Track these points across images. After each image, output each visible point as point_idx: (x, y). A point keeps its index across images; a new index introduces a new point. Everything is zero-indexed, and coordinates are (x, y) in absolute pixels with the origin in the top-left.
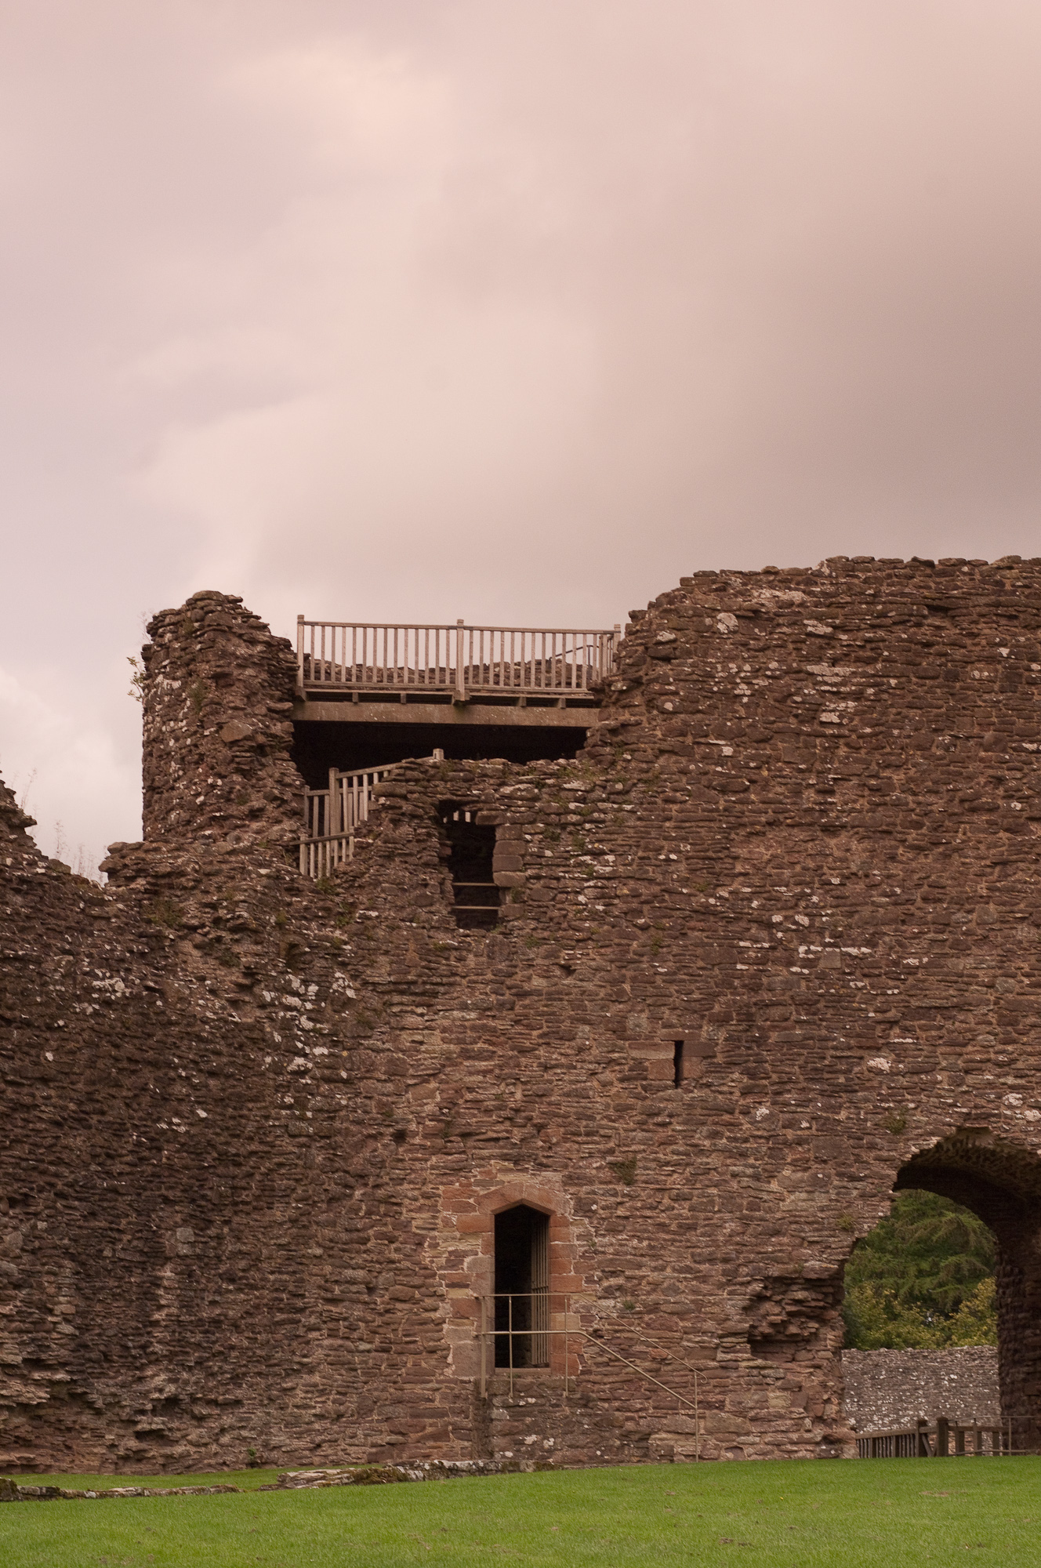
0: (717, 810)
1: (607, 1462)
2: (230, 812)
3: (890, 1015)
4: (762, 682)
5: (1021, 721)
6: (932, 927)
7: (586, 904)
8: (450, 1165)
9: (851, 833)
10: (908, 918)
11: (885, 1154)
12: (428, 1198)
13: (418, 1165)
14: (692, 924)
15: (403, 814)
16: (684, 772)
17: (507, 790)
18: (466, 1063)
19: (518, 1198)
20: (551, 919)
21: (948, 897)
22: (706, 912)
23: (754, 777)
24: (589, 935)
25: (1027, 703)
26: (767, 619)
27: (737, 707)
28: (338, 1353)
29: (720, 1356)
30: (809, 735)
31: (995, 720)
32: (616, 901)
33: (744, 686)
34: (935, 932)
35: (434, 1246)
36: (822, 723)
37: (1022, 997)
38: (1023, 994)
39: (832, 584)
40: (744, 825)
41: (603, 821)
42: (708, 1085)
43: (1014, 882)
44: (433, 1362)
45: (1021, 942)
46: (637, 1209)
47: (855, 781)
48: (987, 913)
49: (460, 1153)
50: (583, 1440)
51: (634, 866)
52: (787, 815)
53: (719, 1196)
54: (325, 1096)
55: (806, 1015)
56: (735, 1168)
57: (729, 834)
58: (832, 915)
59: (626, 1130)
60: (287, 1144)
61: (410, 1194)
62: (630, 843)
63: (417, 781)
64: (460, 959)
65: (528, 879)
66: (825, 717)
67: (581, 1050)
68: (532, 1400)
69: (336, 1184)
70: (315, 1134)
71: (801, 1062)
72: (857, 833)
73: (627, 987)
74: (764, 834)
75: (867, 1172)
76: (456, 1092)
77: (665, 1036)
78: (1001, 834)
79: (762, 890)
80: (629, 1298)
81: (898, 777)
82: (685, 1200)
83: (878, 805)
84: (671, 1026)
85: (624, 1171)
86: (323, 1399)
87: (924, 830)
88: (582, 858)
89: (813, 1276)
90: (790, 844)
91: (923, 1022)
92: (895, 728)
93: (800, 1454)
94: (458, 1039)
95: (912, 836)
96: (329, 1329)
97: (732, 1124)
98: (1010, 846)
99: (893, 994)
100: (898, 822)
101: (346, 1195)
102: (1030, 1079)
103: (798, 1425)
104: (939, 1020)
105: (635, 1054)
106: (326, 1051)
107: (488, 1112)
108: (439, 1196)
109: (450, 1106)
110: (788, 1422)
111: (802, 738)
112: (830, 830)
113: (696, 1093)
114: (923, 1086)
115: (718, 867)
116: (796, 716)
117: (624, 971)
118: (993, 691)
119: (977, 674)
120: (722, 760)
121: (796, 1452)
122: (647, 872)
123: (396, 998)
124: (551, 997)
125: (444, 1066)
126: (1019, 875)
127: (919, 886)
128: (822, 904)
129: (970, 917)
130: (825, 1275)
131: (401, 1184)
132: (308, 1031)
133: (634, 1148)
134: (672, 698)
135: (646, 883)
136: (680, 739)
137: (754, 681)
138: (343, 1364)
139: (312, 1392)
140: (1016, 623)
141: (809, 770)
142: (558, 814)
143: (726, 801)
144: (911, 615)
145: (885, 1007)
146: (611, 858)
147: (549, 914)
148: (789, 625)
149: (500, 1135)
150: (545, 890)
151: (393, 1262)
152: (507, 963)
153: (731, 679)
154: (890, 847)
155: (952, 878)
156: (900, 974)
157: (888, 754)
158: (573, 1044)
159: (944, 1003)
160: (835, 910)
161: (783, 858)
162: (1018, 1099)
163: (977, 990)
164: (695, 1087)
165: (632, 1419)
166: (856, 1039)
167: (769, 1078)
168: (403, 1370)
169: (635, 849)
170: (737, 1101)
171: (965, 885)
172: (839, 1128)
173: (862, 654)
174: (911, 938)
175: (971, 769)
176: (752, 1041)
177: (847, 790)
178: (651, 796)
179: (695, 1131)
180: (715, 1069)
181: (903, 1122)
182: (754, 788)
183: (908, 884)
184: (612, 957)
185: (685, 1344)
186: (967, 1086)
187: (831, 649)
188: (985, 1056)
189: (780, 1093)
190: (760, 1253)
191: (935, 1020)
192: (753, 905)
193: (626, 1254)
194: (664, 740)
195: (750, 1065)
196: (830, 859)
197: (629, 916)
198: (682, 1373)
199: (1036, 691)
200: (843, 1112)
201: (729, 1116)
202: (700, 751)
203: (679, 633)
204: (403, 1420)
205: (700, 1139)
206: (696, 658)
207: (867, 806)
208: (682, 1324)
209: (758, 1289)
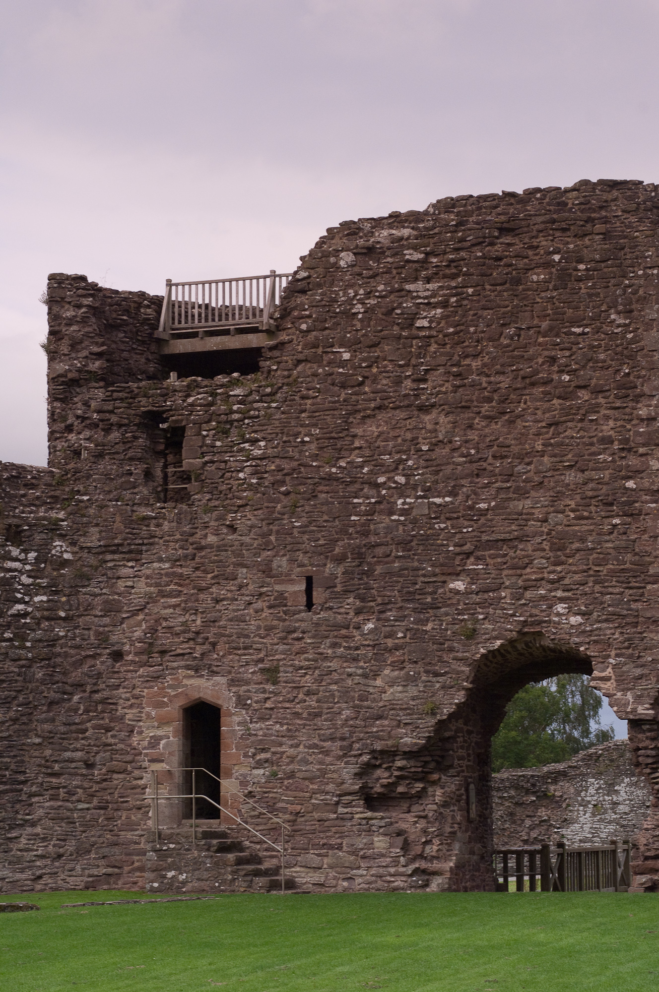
0: (338, 401)
1: (222, 891)
3: (465, 548)
4: (373, 302)
5: (571, 311)
6: (500, 478)
7: (245, 479)
8: (151, 674)
9: (440, 409)
10: (482, 472)
11: (460, 655)
12: (137, 698)
13: (129, 675)
14: (320, 488)
15: (112, 425)
16: (315, 375)
17: (191, 400)
18: (162, 600)
19: (197, 697)
20: (221, 492)
21: (512, 454)
22: (330, 478)
23: (366, 374)
24: (247, 502)
25: (576, 296)
26: (380, 253)
27: (354, 322)
28: (58, 811)
29: (341, 810)
30: (406, 338)
31: (550, 312)
32: (266, 475)
33: (360, 306)
34: (502, 482)
35: (141, 733)
36: (418, 328)
37: (567, 528)
38: (569, 526)
39: (433, 220)
41: (258, 417)
42: (331, 608)
43: (563, 438)
44: (139, 816)
45: (568, 485)
46: (280, 702)
47: (441, 370)
48: (542, 463)
49: (158, 665)
50: (206, 875)
51: (279, 449)
52: (389, 401)
53: (339, 691)
54: (44, 630)
55: (403, 551)
57: (348, 418)
58: (423, 474)
59: (272, 644)
60: (9, 666)
61: (123, 696)
62: (277, 431)
63: (121, 399)
64: (158, 525)
65: (207, 462)
66: (419, 323)
67: (240, 587)
68: (172, 846)
69: (55, 692)
70: (34, 658)
71: (399, 587)
72: (443, 410)
73: (273, 538)
74: (374, 416)
75: (447, 669)
76: (156, 621)
77: (299, 573)
78: (555, 401)
79: (371, 459)
80: (275, 768)
81: (475, 364)
82: (313, 694)
83: (459, 387)
84: (303, 566)
85: (271, 674)
86: (44, 844)
87: (494, 404)
88: (242, 446)
89: (407, 749)
90: (394, 422)
91: (492, 552)
92: (471, 326)
93: (396, 884)
94: (156, 583)
95: (485, 408)
96: (50, 795)
97: (347, 637)
98: (561, 410)
99: (468, 532)
100: (475, 399)
101: (64, 700)
102: (575, 592)
103: (396, 863)
104: (505, 549)
105: (278, 587)
106: (45, 598)
107: (176, 634)
108: (144, 697)
109: (152, 631)
110: (388, 859)
111: (402, 341)
112: (424, 409)
113: (323, 615)
114: (490, 601)
115: (339, 444)
116: (398, 324)
117: (271, 527)
118: (548, 290)
119: (535, 278)
120: (343, 364)
121: (393, 882)
122: (288, 452)
123: (109, 557)
124: (221, 548)
125: (148, 603)
126: (568, 433)
127: (490, 447)
128: (415, 466)
129: (529, 468)
130: (415, 749)
131: (118, 689)
132: (29, 585)
133: (277, 657)
134: (307, 320)
135: (287, 460)
136: (313, 350)
137: (366, 302)
138: (63, 819)
139: (35, 839)
140: (568, 233)
141: (407, 365)
142: (227, 414)
143: (346, 394)
144: (485, 237)
145: (462, 542)
146: (262, 444)
147: (220, 488)
148: (393, 256)
149: (185, 651)
150: (216, 471)
151: (110, 745)
152: (190, 526)
153: (350, 301)
154: (468, 418)
155: (515, 439)
156: (474, 516)
157: (467, 346)
158: (236, 582)
159: (507, 536)
160: (425, 470)
161: (389, 433)
162: (565, 608)
163: (533, 525)
164: (321, 610)
165: (275, 857)
166: (440, 568)
167: (375, 601)
168: (119, 822)
169: (280, 435)
170: (351, 619)
171: (525, 443)
172: (426, 637)
173: (447, 271)
174: (482, 488)
175: (531, 353)
176: (363, 574)
177: (436, 378)
178: (291, 395)
179: (321, 643)
180: (335, 596)
181: (474, 630)
182: (368, 382)
183: (482, 446)
184: (262, 517)
185: (313, 801)
186: (526, 600)
187: (425, 271)
188: (540, 576)
189: (383, 612)
190: (368, 733)
191: (501, 550)
192: (364, 471)
193: (271, 735)
194: (301, 352)
195: (361, 591)
196: (424, 431)
197: (275, 485)
198: (313, 823)
199: (582, 286)
200: (429, 624)
201: (345, 631)
202: (326, 358)
203: (312, 271)
204: (118, 858)
205: (324, 649)
206: (325, 289)
207: (450, 388)
208: (311, 787)
209: (366, 760)
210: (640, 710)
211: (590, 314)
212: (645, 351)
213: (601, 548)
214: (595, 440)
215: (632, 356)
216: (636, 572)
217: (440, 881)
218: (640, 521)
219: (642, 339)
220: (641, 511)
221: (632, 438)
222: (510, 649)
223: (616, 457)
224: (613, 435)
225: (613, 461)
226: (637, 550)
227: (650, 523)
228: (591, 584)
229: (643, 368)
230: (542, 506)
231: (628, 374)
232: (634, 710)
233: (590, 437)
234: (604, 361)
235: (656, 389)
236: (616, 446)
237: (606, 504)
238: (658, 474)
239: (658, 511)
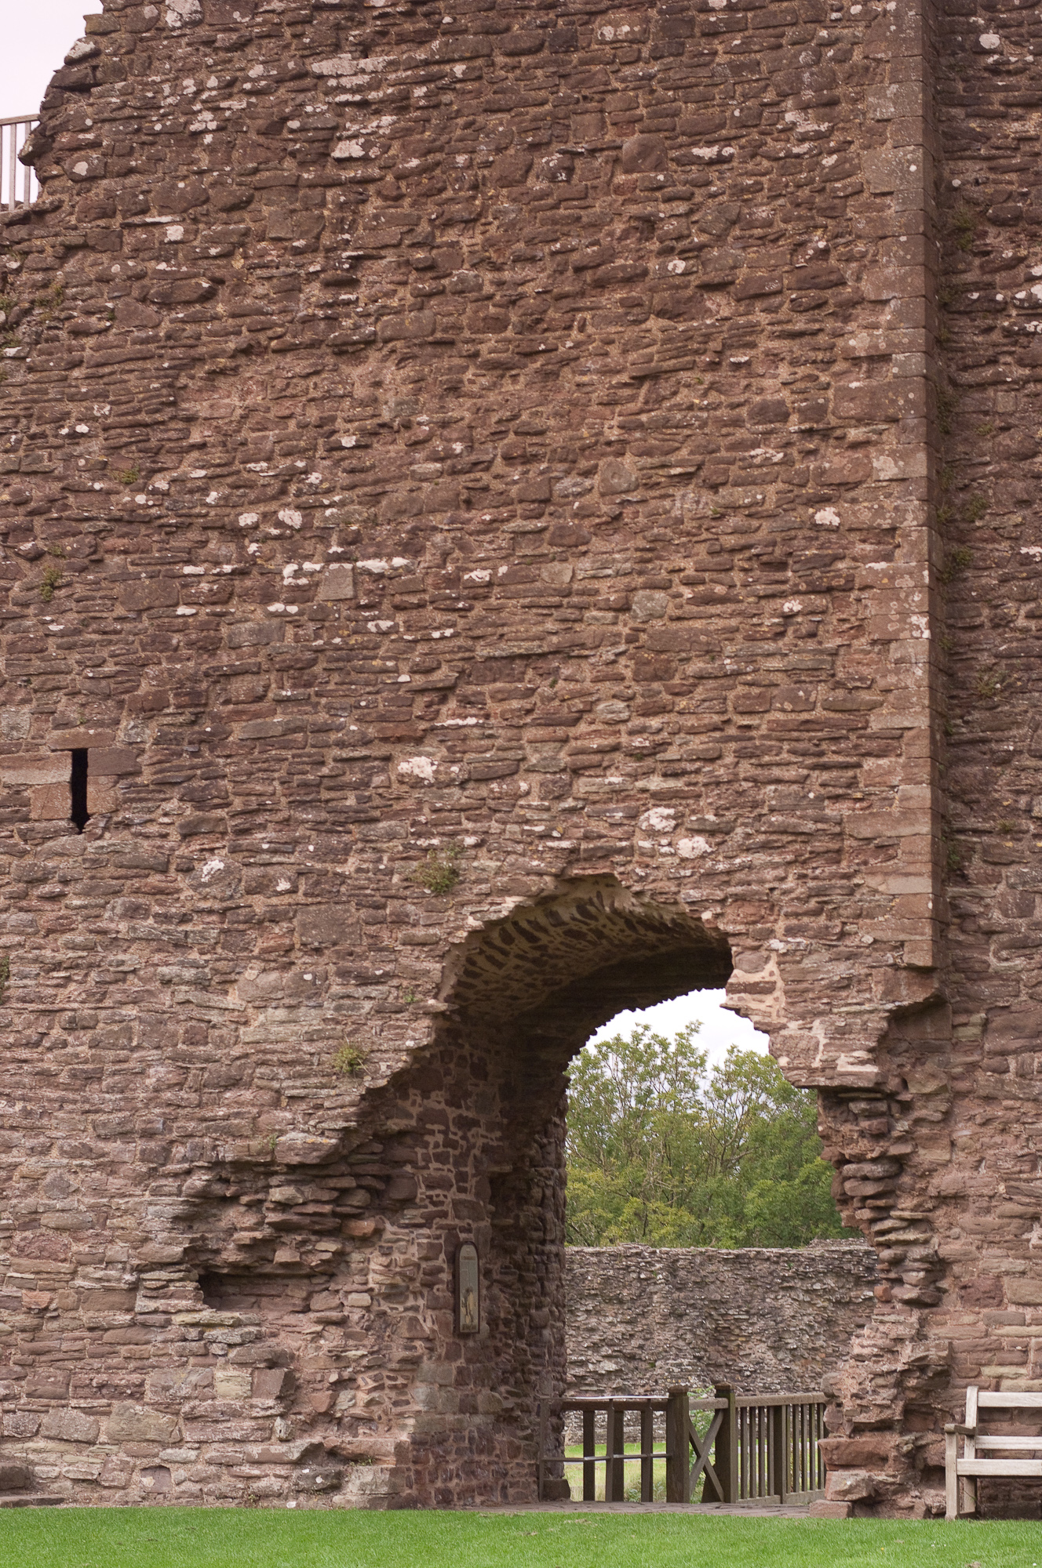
0: (154, 339)
3: (437, 676)
4: (237, 104)
5: (691, 106)
6: (519, 509)
9: (385, 351)
10: (477, 495)
11: (420, 932)
14: (111, 542)
16: (104, 279)
21: (548, 450)
22: (132, 519)
23: (218, 274)
25: (703, 72)
27: (195, 153)
29: (142, 1304)
30: (312, 186)
31: (642, 111)
33: (208, 116)
34: (525, 517)
36: (339, 161)
37: (675, 626)
38: (679, 619)
40: (201, 360)
42: (127, 825)
43: (669, 409)
45: (680, 521)
46: (9, 1047)
47: (390, 257)
48: (618, 472)
51: (21, 453)
52: (270, 333)
53: (141, 1020)
55: (294, 686)
57: (177, 377)
58: (342, 504)
62: (17, 412)
66: (341, 150)
71: (283, 773)
72: (393, 351)
74: (235, 370)
75: (389, 967)
77: (57, 742)
78: (654, 324)
79: (225, 471)
81: (469, 241)
82: (84, 1028)
83: (430, 295)
84: (67, 725)
87: (509, 333)
89: (296, 1160)
90: (279, 384)
91: (499, 685)
92: (459, 152)
93: (263, 1484)
95: (490, 345)
97: (161, 892)
98: (664, 342)
99: (443, 638)
100: (465, 322)
102: (693, 778)
103: (264, 1432)
104: (527, 680)
105: (8, 777)
110: (248, 1424)
111: (301, 193)
112: (349, 351)
113: (109, 839)
114: (492, 803)
115: (155, 437)
116: (293, 154)
118: (638, 60)
119: (608, 32)
120: (168, 250)
121: (258, 1478)
122: (40, 459)
126: (681, 396)
127: (498, 435)
128: (325, 485)
129: (588, 483)
130: (313, 1158)
133: (4, 940)
134: (90, 152)
135: (38, 479)
136: (102, 223)
137: (224, 105)
141: (312, 248)
143: (172, 321)
145: (429, 662)
153: (186, 107)
154: (450, 369)
155: (556, 414)
156: (457, 599)
157: (451, 200)
159: (534, 647)
160: (347, 494)
161: (268, 410)
162: (668, 817)
163: (596, 619)
164: (106, 829)
166: (379, 725)
167: (228, 805)
169: (24, 421)
170: (172, 849)
171: (580, 424)
172: (343, 889)
173: (408, 27)
174: (479, 533)
175: (598, 209)
176: (201, 742)
177: (377, 276)
178: (50, 328)
179: (103, 907)
180: (137, 796)
181: (454, 872)
182: (224, 292)
183: (480, 433)
185: (79, 1282)
186: (575, 799)
187: (357, 27)
188: (611, 741)
189: (246, 832)
190: (205, 1120)
191: (521, 680)
192: (209, 500)
194: (75, 228)
195: (195, 784)
196: (347, 403)
197: (11, 538)
198: (77, 1334)
199: (720, 48)
200: (351, 860)
201: (159, 877)
202: (129, 239)
203: (104, 41)
205: (111, 920)
206: (131, 79)
207: (410, 299)
208: (75, 1248)
209: (199, 1184)
210: (844, 1064)
211: (737, 113)
212: (866, 195)
213: (754, 671)
214: (744, 412)
215: (833, 208)
216: (839, 727)
217: (369, 1478)
218: (849, 604)
219: (859, 167)
220: (850, 580)
221: (831, 406)
222: (543, 921)
223: (794, 452)
224: (788, 400)
225: (787, 462)
226: (841, 675)
227: (872, 609)
228: (729, 759)
229: (859, 237)
230: (617, 574)
231: (824, 253)
232: (829, 1065)
233: (734, 406)
234: (769, 223)
235: (889, 285)
236: (794, 425)
237: (768, 566)
238: (896, 489)
239: (892, 578)
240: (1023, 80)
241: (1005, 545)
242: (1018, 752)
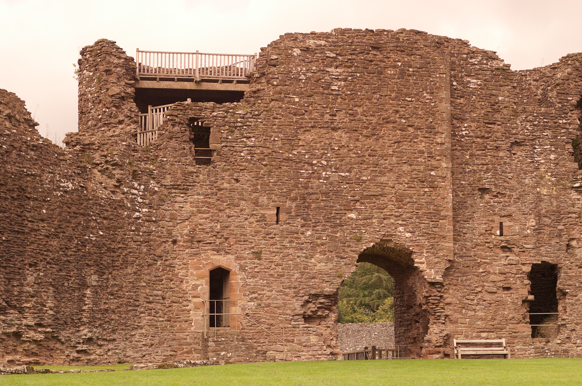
0: (293, 122)
1: (251, 362)
2: (111, 121)
3: (355, 198)
4: (310, 74)
5: (406, 90)
6: (372, 166)
7: (244, 156)
8: (193, 253)
9: (342, 130)
10: (363, 162)
11: (354, 249)
12: (185, 265)
13: (181, 252)
14: (283, 164)
15: (176, 122)
16: (280, 107)
17: (215, 114)
18: (199, 215)
19: (218, 265)
20: (231, 162)
21: (378, 155)
22: (288, 159)
23: (307, 110)
24: (245, 168)
25: (408, 83)
26: (312, 51)
27: (300, 83)
28: (151, 322)
29: (293, 323)
30: (327, 94)
31: (395, 89)
32: (255, 155)
33: (303, 76)
34: (373, 168)
35: (187, 282)
36: (332, 90)
37: (405, 192)
38: (405, 190)
39: (336, 38)
40: (303, 127)
41: (250, 126)
42: (289, 223)
43: (402, 149)
44: (187, 325)
45: (404, 171)
46: (262, 269)
47: (344, 111)
48: (392, 160)
49: (197, 248)
50: (242, 354)
52: (318, 124)
53: (293, 264)
54: (147, 227)
55: (325, 197)
56: (298, 254)
57: (297, 131)
58: (335, 161)
59: (258, 240)
60: (133, 245)
61: (178, 263)
62: (260, 134)
63: (181, 110)
64: (197, 176)
65: (224, 146)
66: (333, 88)
67: (241, 210)
68: (223, 339)
69: (151, 259)
70: (143, 241)
71: (323, 215)
72: (344, 131)
73: (259, 187)
74: (310, 131)
75: (347, 256)
76: (196, 225)
77: (273, 205)
78: (398, 131)
79: (309, 151)
80: (259, 302)
81: (360, 110)
82: (280, 265)
83: (352, 120)
84: (275, 202)
85: (258, 255)
86: (146, 339)
87: (369, 130)
88: (243, 139)
89: (327, 294)
90: (320, 134)
91: (368, 200)
92: (358, 92)
93: (322, 359)
94: (196, 206)
95: (365, 132)
96: (148, 313)
97: (297, 238)
98: (401, 136)
99: (357, 190)
100: (360, 126)
101: (155, 264)
102: (407, 222)
103: (321, 349)
104: (374, 200)
105: (262, 212)
106: (147, 210)
107: (207, 233)
108: (189, 264)
109: (193, 231)
110: (318, 347)
111: (324, 95)
112: (335, 129)
113: (284, 226)
114: (367, 224)
115: (293, 143)
116: (322, 87)
117: (258, 181)
118: (395, 78)
119: (389, 72)
120: (294, 103)
121: (320, 358)
122: (267, 144)
123: (173, 191)
124: (231, 190)
125: (191, 216)
126: (404, 147)
127: (367, 150)
128: (331, 157)
129: (386, 162)
130: (331, 293)
131: (175, 260)
132: (141, 203)
133: (261, 246)
134: (276, 80)
135: (266, 149)
136: (279, 95)
137: (307, 74)
138: (153, 326)
139: (142, 336)
140: (404, 53)
141: (327, 107)
142: (234, 123)
143: (296, 118)
144: (365, 50)
145: (354, 195)
146: (253, 139)
147: (230, 160)
148: (320, 53)
149: (212, 242)
150: (229, 151)
151: (172, 288)
152: (215, 178)
153: (298, 73)
154: (357, 136)
155: (379, 147)
156: (360, 183)
157: (356, 101)
158: (239, 208)
159: (376, 194)
160: (336, 159)
161: (317, 140)
162: (403, 229)
163: (388, 189)
164: (284, 224)
165: (260, 346)
166: (344, 207)
167: (311, 221)
168: (176, 328)
169: (262, 136)
170: (299, 229)
171: (384, 150)
172: (337, 239)
173: (347, 64)
174: (364, 170)
175: (387, 107)
176: (305, 207)
177: (341, 115)
178: (268, 116)
179: (284, 240)
180: (291, 217)
181: (360, 237)
182: (307, 114)
183: (363, 149)
184: (253, 176)
185: (280, 318)
186: (384, 224)
187: (335, 62)
188: (391, 213)
189: (315, 227)
190: (308, 285)
192: (306, 157)
193: (258, 285)
194: (273, 96)
195: (304, 216)
196: (334, 140)
197: (260, 161)
198: (279, 329)
199: (411, 79)
200: (338, 234)
201: (296, 235)
202: (286, 100)
203: (279, 56)
204: (176, 347)
205: (286, 243)
206: (285, 65)
207: (348, 121)
208: (278, 311)
209: (307, 298)
210: (437, 278)
211: (415, 92)
212: (440, 112)
213: (419, 202)
214: (416, 151)
215: (433, 114)
216: (436, 214)
218: (437, 190)
219: (438, 106)
220: (437, 186)
221: (433, 152)
223: (426, 160)
224: (424, 150)
225: (425, 162)
226: (435, 204)
227: (442, 192)
228: (414, 218)
229: (438, 120)
230: (392, 181)
231: (432, 122)
232: (435, 278)
233: (414, 150)
234: (421, 115)
235: (445, 130)
236: (426, 155)
237: (422, 182)
238: (446, 169)
239: (446, 186)
240: (460, 92)
241: (458, 181)
242: (461, 220)
